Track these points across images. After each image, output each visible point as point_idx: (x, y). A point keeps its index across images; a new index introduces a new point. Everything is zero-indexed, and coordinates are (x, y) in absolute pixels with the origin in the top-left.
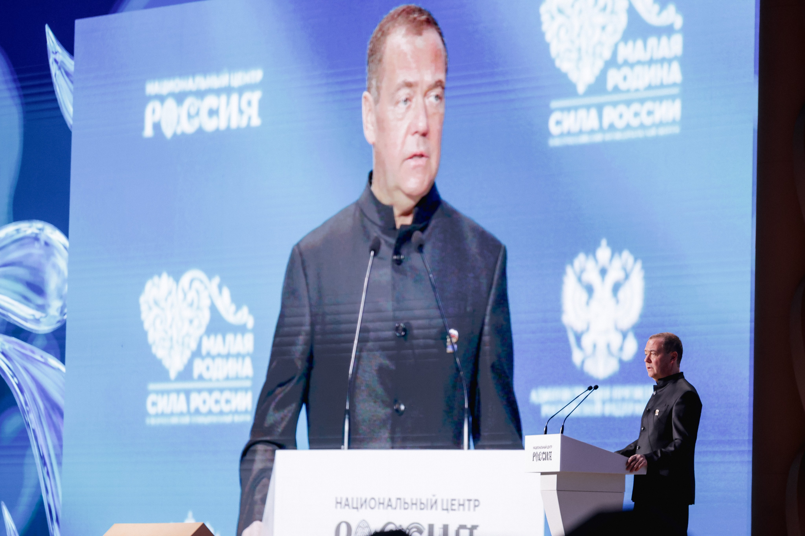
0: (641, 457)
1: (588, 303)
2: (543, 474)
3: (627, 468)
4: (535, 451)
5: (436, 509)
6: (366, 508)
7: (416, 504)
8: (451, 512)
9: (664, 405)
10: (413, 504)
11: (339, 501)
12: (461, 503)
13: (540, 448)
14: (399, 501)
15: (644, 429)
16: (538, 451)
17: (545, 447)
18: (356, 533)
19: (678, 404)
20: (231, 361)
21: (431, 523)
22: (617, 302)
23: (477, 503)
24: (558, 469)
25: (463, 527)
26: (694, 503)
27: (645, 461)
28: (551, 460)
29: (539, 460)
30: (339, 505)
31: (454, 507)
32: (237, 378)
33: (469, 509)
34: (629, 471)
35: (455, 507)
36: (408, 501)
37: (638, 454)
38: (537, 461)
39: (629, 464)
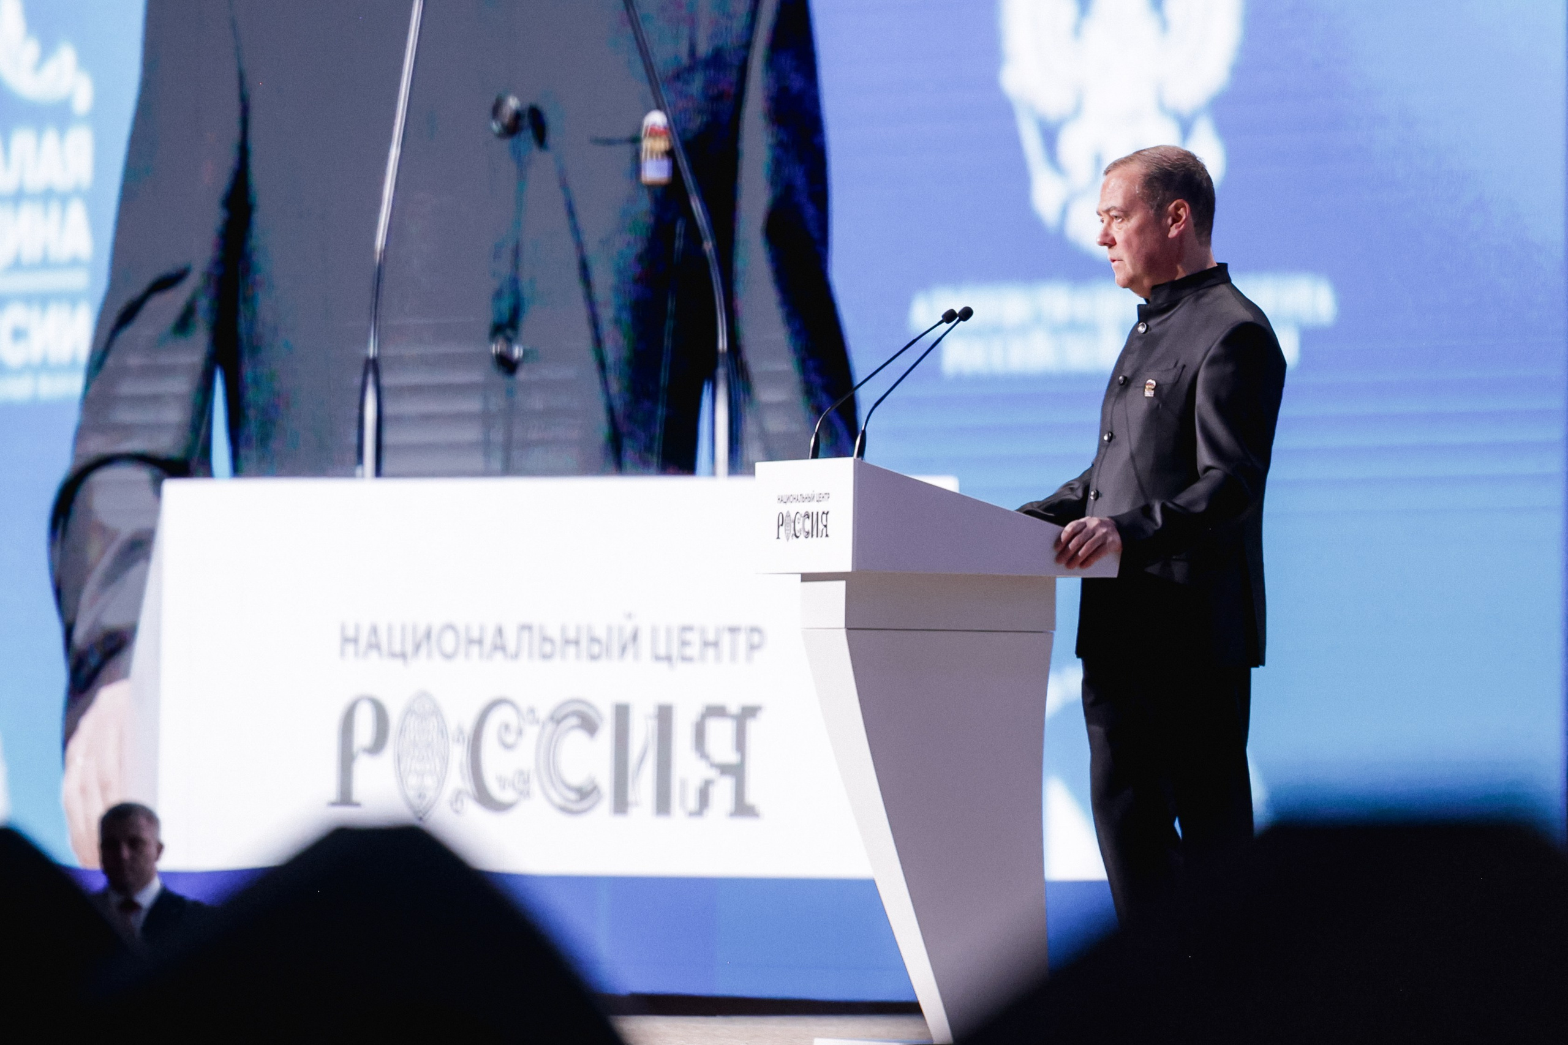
0: (1102, 524)
1: (1077, 31)
2: (806, 577)
3: (1058, 558)
4: (784, 508)
5: (636, 656)
6: (429, 655)
7: (577, 643)
8: (681, 667)
9: (1172, 365)
10: (567, 642)
11: (351, 633)
12: (711, 637)
13: (796, 499)
14: (526, 635)
15: (1110, 439)
16: (792, 508)
17: (810, 499)
18: (402, 731)
19: (1213, 362)
20: (29, 213)
21: (622, 699)
22: (1164, 25)
23: (756, 638)
24: (846, 565)
25: (716, 711)
26: (1263, 664)
27: (1115, 538)
28: (827, 536)
29: (794, 537)
30: (350, 648)
31: (689, 651)
32: (45, 264)
33: (733, 656)
34: (1062, 565)
35: (693, 651)
36: (555, 633)
37: (1092, 515)
38: (788, 540)
39: (1064, 545)
